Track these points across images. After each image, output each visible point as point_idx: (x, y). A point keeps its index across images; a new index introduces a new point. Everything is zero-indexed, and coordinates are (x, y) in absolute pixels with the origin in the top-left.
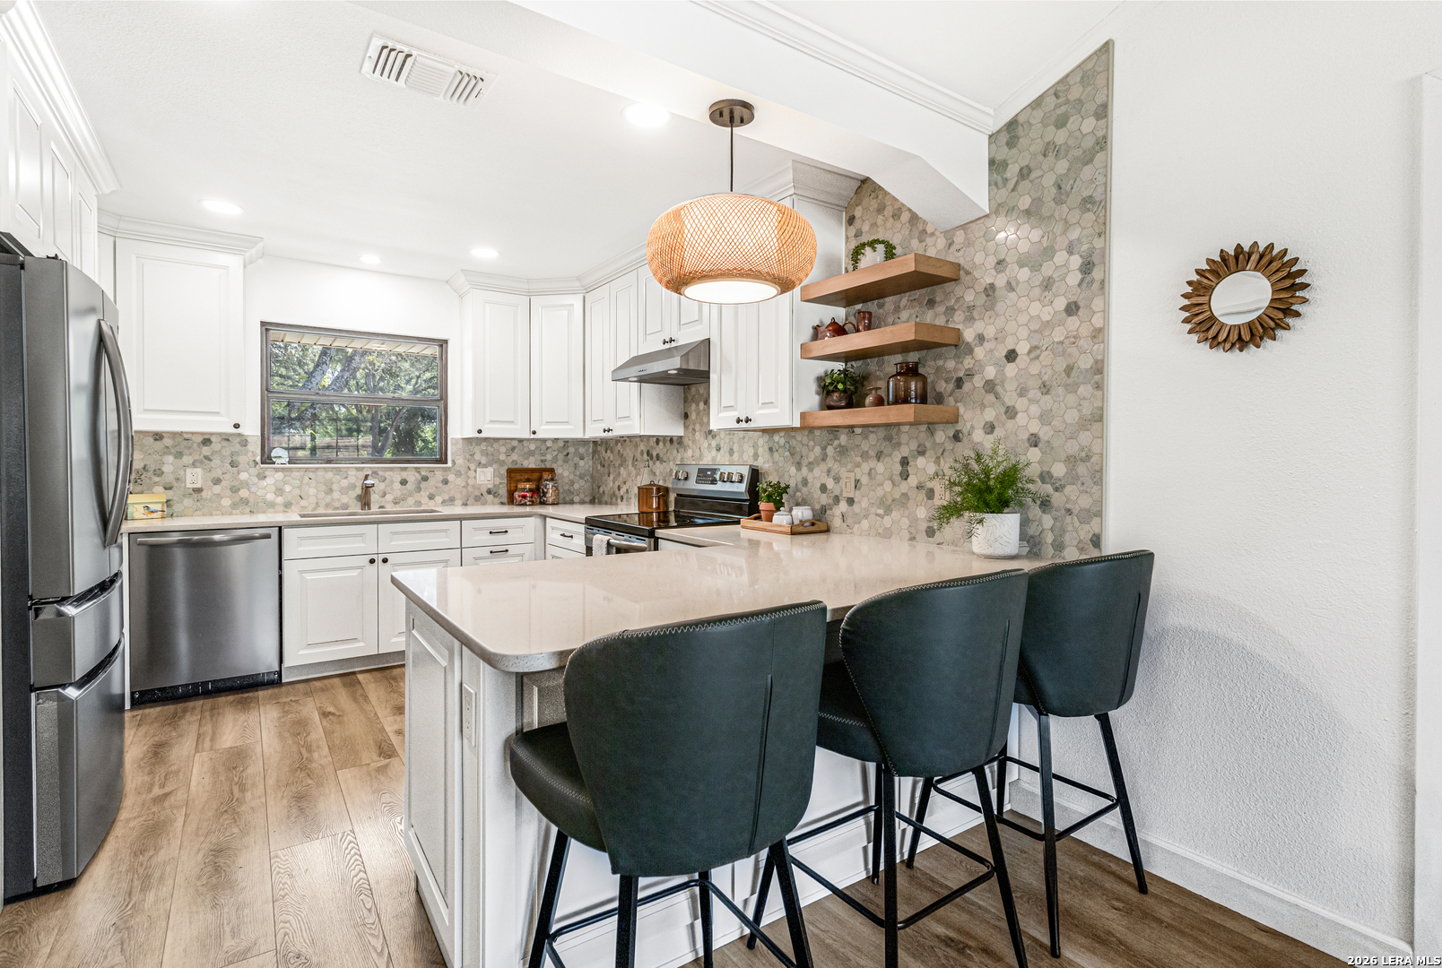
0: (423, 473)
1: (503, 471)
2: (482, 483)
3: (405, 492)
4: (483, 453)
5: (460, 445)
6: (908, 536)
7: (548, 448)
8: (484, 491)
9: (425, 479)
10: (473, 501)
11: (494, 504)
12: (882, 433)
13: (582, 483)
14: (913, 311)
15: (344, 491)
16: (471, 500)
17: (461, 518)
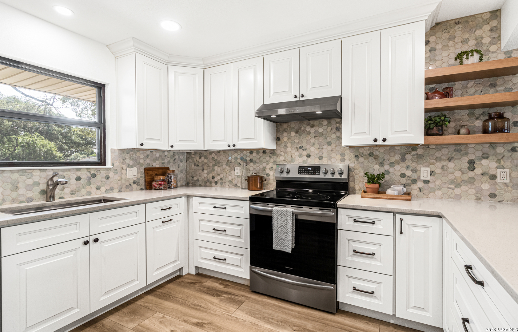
0: (92, 172)
1: (142, 170)
2: (130, 177)
3: (79, 185)
4: (131, 158)
5: (117, 153)
6: (475, 198)
7: (165, 156)
8: (131, 182)
9: (94, 176)
10: (125, 189)
11: (137, 190)
12: (452, 148)
13: (182, 175)
14: (477, 89)
15: (28, 188)
16: (124, 189)
17: (145, 202)
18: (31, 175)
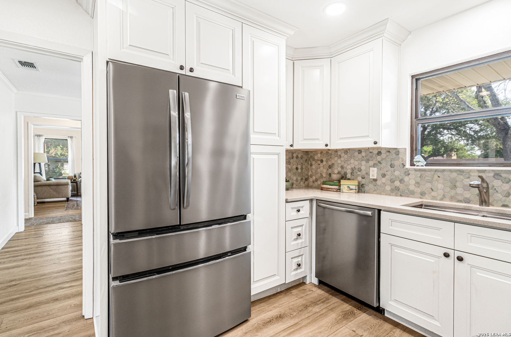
15: (466, 188)
18: (468, 175)
